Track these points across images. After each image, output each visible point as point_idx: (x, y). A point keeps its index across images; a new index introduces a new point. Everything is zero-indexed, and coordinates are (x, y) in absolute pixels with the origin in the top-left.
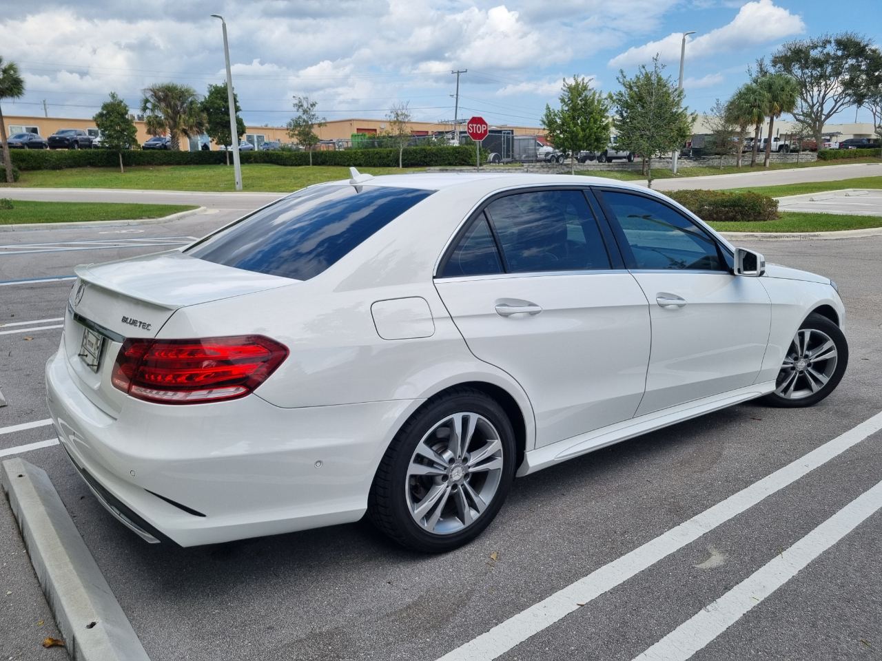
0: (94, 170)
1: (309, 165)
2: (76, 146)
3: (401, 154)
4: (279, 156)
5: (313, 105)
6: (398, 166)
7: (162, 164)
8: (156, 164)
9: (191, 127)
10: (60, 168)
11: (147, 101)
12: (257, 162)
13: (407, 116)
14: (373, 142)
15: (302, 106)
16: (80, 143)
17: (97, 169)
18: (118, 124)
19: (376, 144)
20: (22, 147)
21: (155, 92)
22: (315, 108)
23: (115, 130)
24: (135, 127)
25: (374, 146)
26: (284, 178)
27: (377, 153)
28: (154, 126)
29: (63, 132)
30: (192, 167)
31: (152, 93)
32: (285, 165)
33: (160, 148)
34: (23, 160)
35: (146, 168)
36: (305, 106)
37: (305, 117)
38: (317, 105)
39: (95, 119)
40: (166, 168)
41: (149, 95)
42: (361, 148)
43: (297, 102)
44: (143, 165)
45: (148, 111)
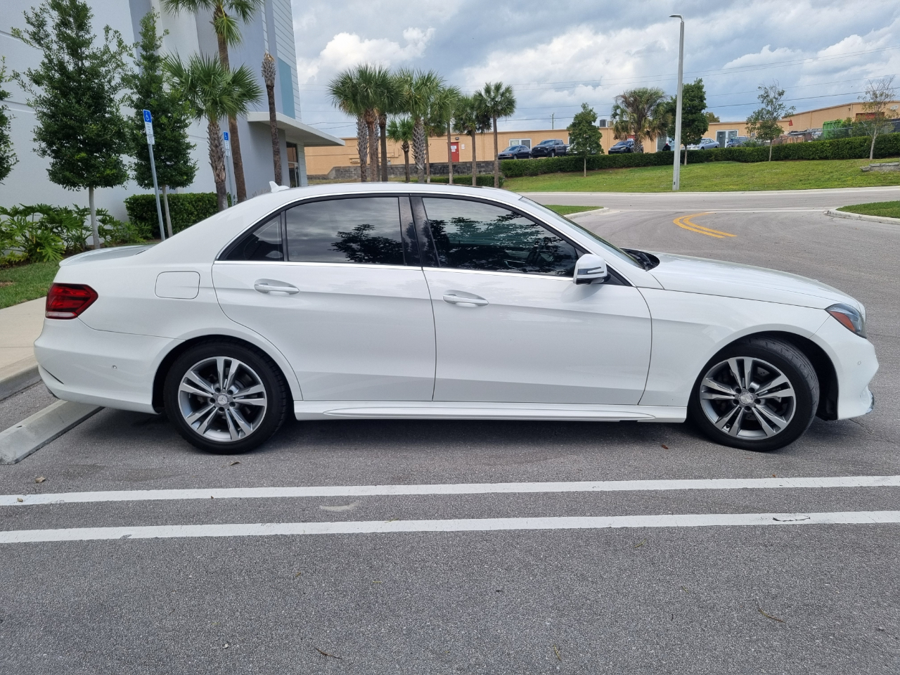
0: (562, 175)
1: (768, 160)
2: (553, 154)
3: (873, 142)
4: (741, 152)
5: (781, 94)
6: (869, 157)
7: (621, 167)
8: (616, 168)
9: (653, 129)
10: (536, 175)
11: (617, 107)
12: (717, 160)
13: (887, 96)
14: (847, 130)
15: (768, 96)
16: (556, 151)
17: (566, 174)
18: (586, 132)
19: (850, 132)
20: (512, 158)
21: (625, 99)
22: (783, 97)
23: (583, 137)
24: (601, 134)
25: (847, 134)
26: (728, 176)
27: (848, 143)
28: (620, 130)
29: (545, 142)
30: (649, 168)
31: (623, 99)
32: (746, 161)
33: (624, 151)
34: (510, 169)
35: (607, 171)
36: (772, 95)
37: (769, 108)
38: (785, 94)
39: (568, 129)
40: (624, 170)
41: (621, 101)
42: (831, 138)
43: (762, 92)
44: (604, 169)
45: (617, 117)
